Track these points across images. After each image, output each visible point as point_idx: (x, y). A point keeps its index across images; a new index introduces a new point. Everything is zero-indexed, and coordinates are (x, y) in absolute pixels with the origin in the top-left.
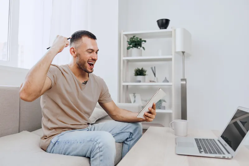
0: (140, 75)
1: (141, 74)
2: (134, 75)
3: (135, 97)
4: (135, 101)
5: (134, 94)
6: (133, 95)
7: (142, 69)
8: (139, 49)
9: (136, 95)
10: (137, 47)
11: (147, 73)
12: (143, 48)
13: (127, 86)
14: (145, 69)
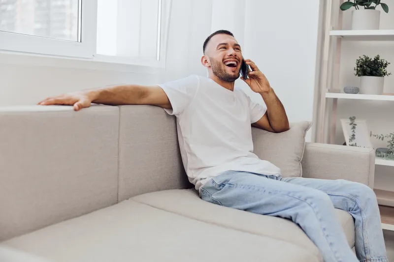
0: (371, 74)
1: (374, 72)
2: (355, 72)
3: (354, 128)
4: (354, 135)
5: (352, 119)
6: (350, 121)
7: (377, 58)
8: (373, 8)
9: (356, 122)
10: (368, 5)
11: (388, 69)
12: (385, 7)
13: (335, 100)
14: (383, 58)
